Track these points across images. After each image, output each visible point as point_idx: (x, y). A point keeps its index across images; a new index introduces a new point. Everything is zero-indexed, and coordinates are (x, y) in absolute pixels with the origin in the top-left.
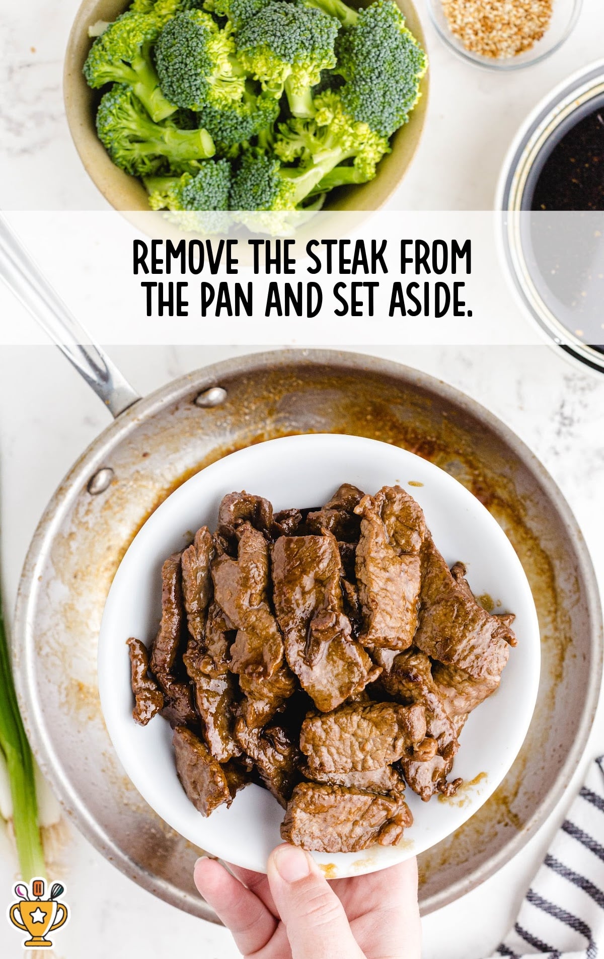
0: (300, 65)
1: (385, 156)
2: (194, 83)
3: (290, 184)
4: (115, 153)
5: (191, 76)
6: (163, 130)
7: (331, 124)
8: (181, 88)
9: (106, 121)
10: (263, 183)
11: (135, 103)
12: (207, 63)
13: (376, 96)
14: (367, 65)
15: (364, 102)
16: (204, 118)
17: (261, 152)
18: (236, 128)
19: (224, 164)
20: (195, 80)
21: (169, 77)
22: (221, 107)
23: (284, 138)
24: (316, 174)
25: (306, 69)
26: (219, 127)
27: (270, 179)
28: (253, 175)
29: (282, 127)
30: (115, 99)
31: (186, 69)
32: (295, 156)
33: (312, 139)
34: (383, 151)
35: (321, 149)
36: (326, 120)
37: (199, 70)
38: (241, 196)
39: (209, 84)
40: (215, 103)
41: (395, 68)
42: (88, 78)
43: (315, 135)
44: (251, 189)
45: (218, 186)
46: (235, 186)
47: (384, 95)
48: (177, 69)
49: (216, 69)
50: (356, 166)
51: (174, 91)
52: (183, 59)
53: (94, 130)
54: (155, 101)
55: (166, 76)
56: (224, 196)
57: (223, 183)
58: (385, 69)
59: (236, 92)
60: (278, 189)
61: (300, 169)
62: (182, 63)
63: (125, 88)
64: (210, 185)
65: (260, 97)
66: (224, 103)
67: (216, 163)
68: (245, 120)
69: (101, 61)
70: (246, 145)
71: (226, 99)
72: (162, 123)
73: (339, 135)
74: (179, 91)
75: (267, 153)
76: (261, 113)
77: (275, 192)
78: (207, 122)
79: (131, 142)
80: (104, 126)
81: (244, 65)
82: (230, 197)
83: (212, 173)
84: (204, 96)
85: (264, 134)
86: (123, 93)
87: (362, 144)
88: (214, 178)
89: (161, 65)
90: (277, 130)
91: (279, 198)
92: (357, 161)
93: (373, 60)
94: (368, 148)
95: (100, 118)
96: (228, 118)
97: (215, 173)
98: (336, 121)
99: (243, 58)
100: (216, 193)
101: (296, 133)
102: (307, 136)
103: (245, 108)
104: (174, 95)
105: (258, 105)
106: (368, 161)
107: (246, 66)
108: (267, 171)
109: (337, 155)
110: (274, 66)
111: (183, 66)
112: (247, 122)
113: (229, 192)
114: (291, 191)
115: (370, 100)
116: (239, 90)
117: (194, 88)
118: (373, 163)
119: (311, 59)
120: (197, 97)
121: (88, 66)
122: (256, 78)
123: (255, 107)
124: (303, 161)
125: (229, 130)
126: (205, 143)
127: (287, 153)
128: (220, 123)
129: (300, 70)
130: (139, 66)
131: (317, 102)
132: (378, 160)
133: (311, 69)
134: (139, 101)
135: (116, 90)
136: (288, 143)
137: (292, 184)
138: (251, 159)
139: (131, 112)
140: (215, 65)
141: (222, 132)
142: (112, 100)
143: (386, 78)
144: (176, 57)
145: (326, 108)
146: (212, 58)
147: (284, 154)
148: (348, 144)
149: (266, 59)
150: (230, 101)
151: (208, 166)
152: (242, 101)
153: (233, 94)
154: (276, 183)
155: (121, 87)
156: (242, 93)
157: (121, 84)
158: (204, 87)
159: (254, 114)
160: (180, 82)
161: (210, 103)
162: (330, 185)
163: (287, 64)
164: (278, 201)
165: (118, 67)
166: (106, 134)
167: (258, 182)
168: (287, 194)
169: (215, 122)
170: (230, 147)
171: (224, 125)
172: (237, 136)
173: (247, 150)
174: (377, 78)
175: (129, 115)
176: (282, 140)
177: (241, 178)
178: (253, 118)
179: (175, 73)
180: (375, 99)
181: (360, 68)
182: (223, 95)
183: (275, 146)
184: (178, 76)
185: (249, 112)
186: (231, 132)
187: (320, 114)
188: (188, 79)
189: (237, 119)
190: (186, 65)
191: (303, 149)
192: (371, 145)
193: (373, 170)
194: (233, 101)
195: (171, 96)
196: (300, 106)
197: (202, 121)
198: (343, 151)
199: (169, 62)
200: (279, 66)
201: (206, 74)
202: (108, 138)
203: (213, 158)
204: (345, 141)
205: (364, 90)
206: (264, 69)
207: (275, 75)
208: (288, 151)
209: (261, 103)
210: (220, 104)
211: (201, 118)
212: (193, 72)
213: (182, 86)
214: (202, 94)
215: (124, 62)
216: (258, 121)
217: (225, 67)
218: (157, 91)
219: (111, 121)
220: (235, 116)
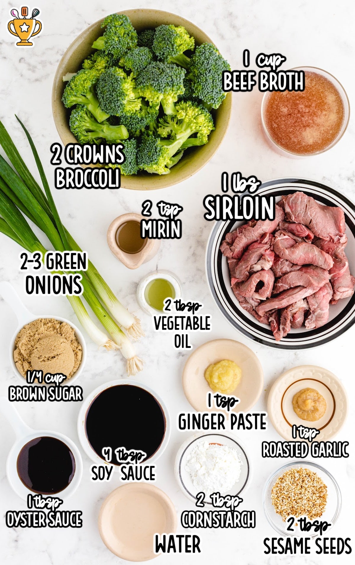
0: (167, 93)
1: (212, 131)
2: (117, 104)
3: (166, 149)
4: (80, 138)
5: (115, 101)
6: (103, 126)
7: (184, 118)
8: (110, 107)
9: (74, 124)
10: (153, 150)
11: (88, 113)
12: (122, 94)
13: (209, 82)
14: (203, 68)
15: (204, 86)
16: (122, 119)
17: (151, 133)
18: (138, 123)
19: (133, 141)
20: (117, 103)
21: (104, 101)
22: (130, 114)
23: (162, 126)
24: (179, 143)
25: (170, 95)
26: (130, 123)
27: (156, 148)
28: (148, 147)
29: (161, 120)
30: (78, 113)
31: (113, 98)
32: (168, 134)
33: (176, 126)
34: (211, 129)
35: (180, 131)
36: (182, 116)
37: (119, 98)
38: (142, 157)
39: (124, 104)
40: (127, 113)
41: (217, 68)
42: (65, 104)
43: (177, 123)
44: (147, 154)
45: (131, 152)
46: (139, 152)
47: (213, 82)
48: (108, 98)
49: (127, 97)
50: (198, 137)
51: (107, 108)
52: (111, 93)
53: (69, 128)
54: (98, 113)
55: (103, 101)
56: (134, 157)
57: (133, 151)
58: (212, 69)
59: (137, 106)
60: (160, 153)
61: (171, 140)
62: (110, 95)
63: (83, 107)
64: (127, 152)
65: (149, 107)
66: (131, 112)
67: (129, 141)
68: (142, 119)
69: (71, 95)
70: (143, 130)
71: (133, 110)
72: (102, 123)
73: (189, 123)
74: (110, 108)
75: (154, 133)
76: (150, 115)
77: (159, 154)
78: (124, 121)
79: (87, 132)
80: (73, 126)
81: (140, 93)
82: (137, 157)
83: (128, 146)
84: (122, 110)
85: (152, 124)
86: (82, 109)
87: (200, 127)
88: (129, 148)
89: (100, 96)
90: (158, 122)
91: (161, 157)
92: (198, 135)
93: (206, 65)
94: (204, 129)
95: (71, 122)
96: (134, 119)
97: (129, 146)
98: (187, 116)
99: (139, 91)
100: (130, 156)
101: (168, 123)
102: (173, 125)
103: (142, 113)
104: (107, 109)
105: (148, 111)
106: (204, 135)
107: (141, 94)
108: (154, 145)
109: (189, 133)
110: (155, 95)
111: (111, 96)
112: (144, 120)
113: (136, 155)
114: (167, 153)
115: (206, 85)
116: (138, 105)
117: (117, 107)
118: (206, 135)
119: (172, 90)
120: (118, 111)
121: (65, 98)
122: (146, 100)
123: (147, 112)
124: (172, 136)
125: (134, 125)
126: (123, 132)
127: (164, 133)
128: (130, 121)
129: (167, 96)
130: (89, 96)
131: (177, 107)
132: (209, 134)
133: (172, 95)
134: (90, 112)
135: (78, 108)
136: (164, 128)
137: (167, 149)
138: (146, 137)
139: (86, 118)
140: (126, 95)
141: (131, 125)
142: (77, 113)
143: (213, 73)
144: (107, 92)
145: (182, 111)
146: (125, 91)
147: (162, 134)
148: (194, 128)
149: (150, 91)
150: (135, 111)
151: (126, 143)
152: (140, 110)
153: (136, 108)
154: (159, 150)
155: (81, 106)
156: (140, 106)
157: (81, 105)
158: (122, 106)
159: (147, 116)
160: (110, 104)
161: (125, 113)
162: (186, 147)
163: (161, 94)
164: (161, 158)
165: (79, 97)
166: (75, 129)
167: (150, 150)
168: (165, 155)
169: (127, 121)
170: (136, 131)
171: (132, 122)
172: (138, 127)
173: (144, 132)
174: (209, 73)
175: (85, 120)
176: (161, 127)
177: (142, 148)
178: (146, 118)
179: (107, 100)
180: (209, 84)
181: (200, 70)
182: (131, 109)
183: (158, 130)
184: (109, 101)
185: (144, 115)
186: (136, 125)
187: (179, 114)
188: (114, 102)
189: (138, 119)
190: (112, 96)
191: (171, 131)
192: (205, 127)
193: (207, 139)
194: (136, 111)
195: (106, 110)
196: (169, 110)
197: (121, 121)
198: (192, 131)
199: (104, 94)
200: (157, 94)
201: (122, 100)
202: (76, 131)
203: (128, 139)
204: (192, 126)
205: (203, 80)
206: (150, 96)
207: (156, 99)
208: (164, 132)
209: (149, 110)
210: (130, 113)
211: (121, 119)
212: (116, 99)
213: (111, 106)
214: (121, 109)
215: (82, 95)
216: (148, 120)
217: (131, 95)
218: (99, 108)
219: (77, 123)
220: (137, 118)
